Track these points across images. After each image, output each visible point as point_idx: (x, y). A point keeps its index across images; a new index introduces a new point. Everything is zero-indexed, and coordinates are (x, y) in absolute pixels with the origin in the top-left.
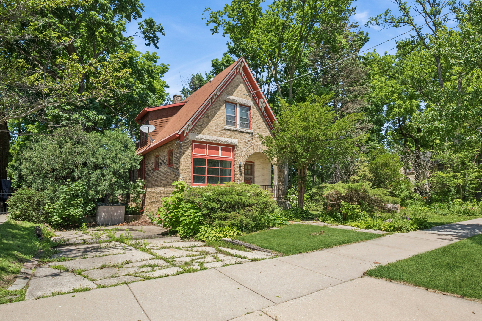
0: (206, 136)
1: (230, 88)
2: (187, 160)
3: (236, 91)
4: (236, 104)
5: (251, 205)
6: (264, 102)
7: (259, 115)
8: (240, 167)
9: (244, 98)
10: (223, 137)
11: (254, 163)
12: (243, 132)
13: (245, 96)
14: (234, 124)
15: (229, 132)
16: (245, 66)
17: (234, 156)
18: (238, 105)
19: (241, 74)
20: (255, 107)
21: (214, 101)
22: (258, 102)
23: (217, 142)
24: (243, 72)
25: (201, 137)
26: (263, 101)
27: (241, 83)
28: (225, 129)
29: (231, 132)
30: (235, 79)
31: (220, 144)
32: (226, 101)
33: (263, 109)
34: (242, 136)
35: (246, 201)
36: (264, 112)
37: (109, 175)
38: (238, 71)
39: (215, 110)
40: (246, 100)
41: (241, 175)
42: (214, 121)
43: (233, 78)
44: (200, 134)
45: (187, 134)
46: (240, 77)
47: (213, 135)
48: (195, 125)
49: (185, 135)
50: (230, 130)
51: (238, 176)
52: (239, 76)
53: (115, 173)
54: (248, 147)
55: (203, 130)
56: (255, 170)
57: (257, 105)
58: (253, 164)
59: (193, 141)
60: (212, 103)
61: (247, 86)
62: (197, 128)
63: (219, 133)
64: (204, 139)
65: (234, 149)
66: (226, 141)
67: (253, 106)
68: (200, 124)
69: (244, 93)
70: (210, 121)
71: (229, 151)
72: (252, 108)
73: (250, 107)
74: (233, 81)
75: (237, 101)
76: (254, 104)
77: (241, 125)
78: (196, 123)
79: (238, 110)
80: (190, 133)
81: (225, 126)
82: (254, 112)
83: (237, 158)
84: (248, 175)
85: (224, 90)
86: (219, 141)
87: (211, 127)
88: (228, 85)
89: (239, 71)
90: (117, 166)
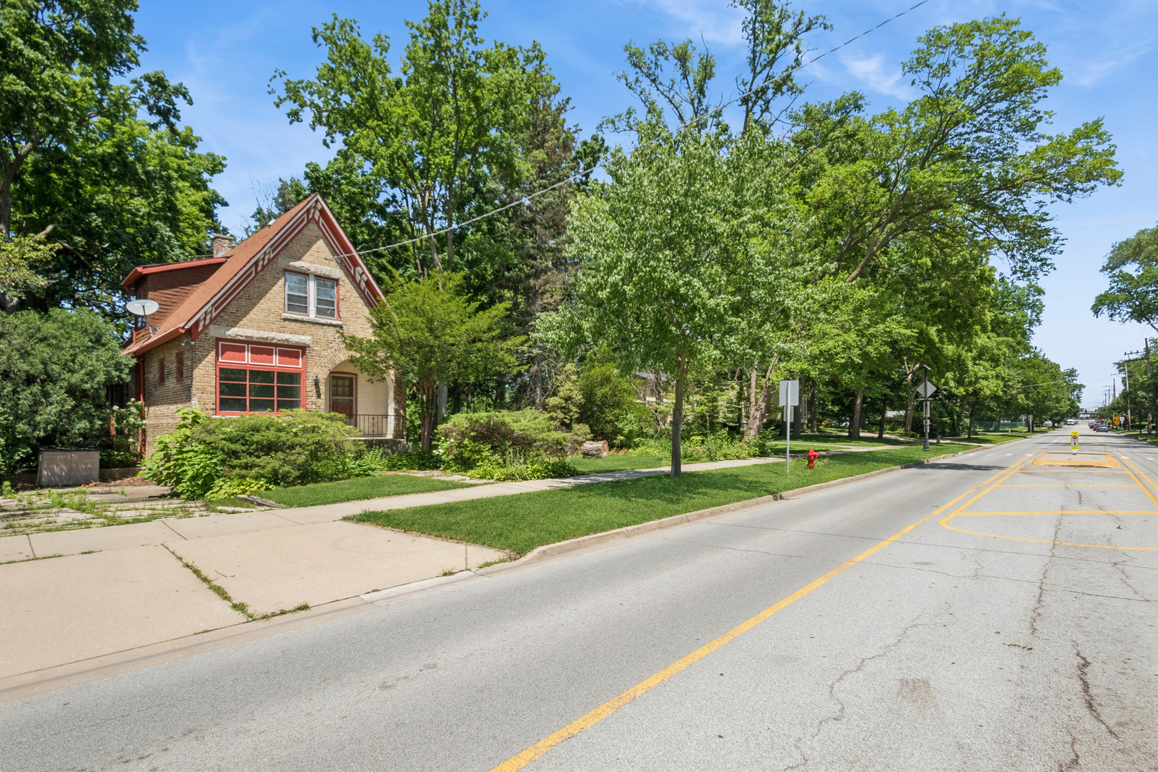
0: (245, 330)
1: (295, 247)
2: (208, 371)
3: (309, 253)
4: (308, 275)
6: (364, 273)
7: (357, 295)
8: (317, 384)
9: (325, 265)
10: (280, 332)
11: (356, 375)
12: (323, 325)
13: (327, 262)
14: (305, 310)
15: (293, 324)
17: (304, 364)
18: (312, 277)
19: (317, 223)
20: (347, 281)
21: (262, 270)
22: (352, 272)
23: (268, 341)
24: (321, 219)
25: (233, 332)
26: (361, 271)
27: (318, 238)
28: (285, 319)
29: (298, 325)
30: (306, 231)
31: (276, 345)
32: (286, 270)
33: (363, 285)
34: (320, 331)
36: (367, 290)
37: (58, 394)
38: (311, 216)
39: (264, 285)
40: (329, 268)
41: (319, 396)
42: (263, 304)
43: (302, 229)
44: (232, 326)
45: (205, 327)
46: (316, 228)
47: (259, 328)
48: (222, 311)
49: (200, 329)
50: (296, 321)
51: (314, 399)
52: (312, 226)
53: (72, 391)
54: (333, 350)
55: (241, 320)
57: (352, 278)
58: (354, 376)
59: (218, 340)
60: (257, 273)
61: (331, 244)
62: (226, 317)
63: (273, 326)
64: (242, 336)
65: (304, 353)
66: (287, 340)
67: (344, 278)
68: (231, 309)
69: (324, 256)
70: (254, 305)
71: (296, 356)
72: (340, 282)
73: (337, 280)
74: (300, 235)
75: (309, 270)
76: (346, 275)
77: (319, 312)
78: (225, 308)
79: (312, 285)
80: (211, 326)
81: (284, 314)
82: (346, 288)
83: (309, 369)
84: (344, 396)
85: (281, 250)
86: (273, 339)
87: (256, 315)
88: (291, 241)
89: (313, 218)
90: (75, 378)
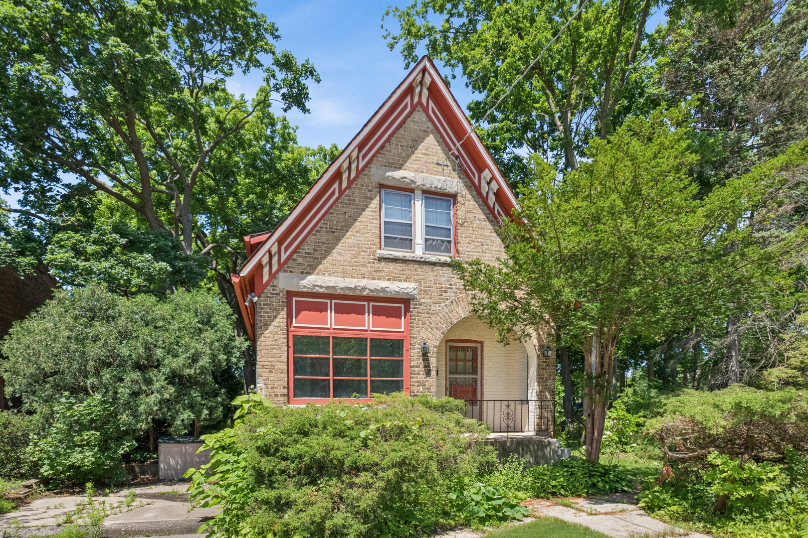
0: (326, 278)
1: (393, 150)
2: (276, 341)
3: (413, 157)
4: (412, 191)
5: (356, 469)
6: (493, 178)
7: (483, 217)
8: (425, 355)
9: (437, 173)
10: (374, 279)
11: (482, 343)
12: (434, 264)
13: (440, 169)
14: (408, 243)
15: (391, 267)
16: (433, 82)
17: (409, 326)
18: (418, 193)
19: (426, 110)
20: (469, 196)
21: (348, 187)
22: (476, 181)
23: (358, 293)
24: (431, 104)
25: (311, 281)
26: (489, 176)
27: (426, 133)
28: (381, 259)
29: (399, 266)
30: (409, 124)
31: (369, 299)
32: (381, 186)
33: (492, 199)
34: (429, 274)
35: (348, 455)
36: (497, 207)
38: (416, 100)
39: (351, 210)
40: (443, 178)
41: (428, 373)
42: (350, 238)
43: (403, 122)
44: (308, 273)
45: (273, 276)
46: (425, 118)
47: (344, 275)
48: (295, 251)
49: (266, 278)
50: (395, 260)
51: (421, 377)
52: (419, 116)
54: (448, 302)
55: (320, 263)
56: (485, 361)
57: (475, 189)
58: (478, 345)
59: (290, 294)
60: (341, 193)
61: (445, 141)
62: (300, 260)
63: (364, 270)
64: (321, 287)
65: (407, 310)
66: (383, 290)
67: (465, 192)
68: (307, 248)
69: (435, 160)
70: (338, 240)
71: (395, 314)
72: (459, 199)
73: (454, 196)
74: (402, 131)
75: (413, 182)
76: (467, 187)
77: (429, 246)
78: (298, 247)
79: (419, 206)
80: (281, 274)
81: (379, 251)
82: (468, 206)
83: (415, 331)
84: (465, 373)
85: (375, 155)
86: (364, 288)
87: (340, 254)
88: (388, 140)
89: (420, 102)
